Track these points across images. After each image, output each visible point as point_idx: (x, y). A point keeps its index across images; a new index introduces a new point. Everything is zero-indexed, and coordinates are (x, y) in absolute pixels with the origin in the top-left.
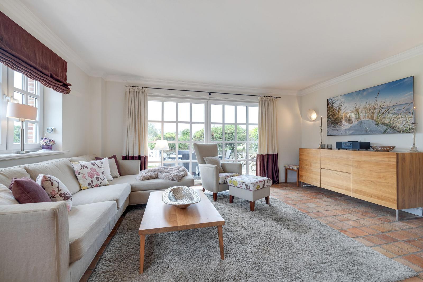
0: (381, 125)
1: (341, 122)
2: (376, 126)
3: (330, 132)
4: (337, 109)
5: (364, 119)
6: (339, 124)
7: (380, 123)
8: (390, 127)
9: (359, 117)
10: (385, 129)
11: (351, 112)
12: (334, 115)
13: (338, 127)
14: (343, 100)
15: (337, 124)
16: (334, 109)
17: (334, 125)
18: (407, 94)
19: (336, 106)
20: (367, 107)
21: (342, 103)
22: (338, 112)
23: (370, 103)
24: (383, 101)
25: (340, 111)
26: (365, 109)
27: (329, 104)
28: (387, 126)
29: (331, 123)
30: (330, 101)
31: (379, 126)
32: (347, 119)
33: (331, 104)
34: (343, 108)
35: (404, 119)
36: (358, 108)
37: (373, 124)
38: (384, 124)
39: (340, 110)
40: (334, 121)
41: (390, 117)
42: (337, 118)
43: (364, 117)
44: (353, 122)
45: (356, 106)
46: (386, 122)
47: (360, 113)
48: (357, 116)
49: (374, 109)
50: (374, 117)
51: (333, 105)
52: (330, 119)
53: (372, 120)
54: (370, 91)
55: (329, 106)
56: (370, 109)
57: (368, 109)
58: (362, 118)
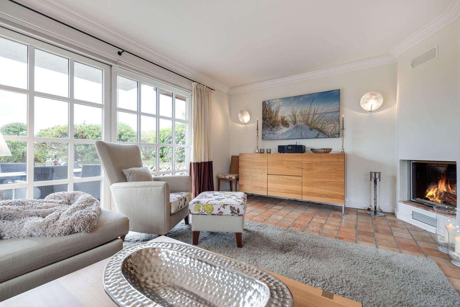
0: (314, 130)
1: (278, 125)
2: (310, 131)
3: (266, 135)
4: (275, 112)
5: (300, 124)
6: (276, 127)
7: (314, 128)
8: (322, 132)
9: (295, 121)
10: (317, 133)
11: (288, 116)
12: (271, 118)
13: (275, 130)
14: (281, 103)
15: (274, 127)
16: (271, 111)
17: (271, 129)
18: (335, 104)
19: (273, 108)
20: (303, 112)
21: (279, 107)
22: (275, 115)
23: (306, 108)
24: (316, 107)
25: (277, 115)
26: (301, 114)
27: (266, 106)
28: (319, 131)
29: (268, 126)
30: (267, 103)
31: (312, 131)
32: (284, 123)
33: (268, 106)
34: (280, 111)
35: (332, 125)
36: (295, 113)
37: (308, 128)
38: (317, 129)
39: (277, 113)
40: (271, 124)
41: (322, 123)
42: (274, 121)
43: (300, 121)
44: (290, 126)
45: (293, 110)
46: (318, 127)
47: (296, 117)
48: (294, 120)
49: (309, 114)
50: (309, 122)
51: (270, 107)
52: (266, 121)
53: (307, 124)
54: (306, 97)
55: (266, 108)
56: (305, 114)
57: (304, 114)
58: (298, 122)
